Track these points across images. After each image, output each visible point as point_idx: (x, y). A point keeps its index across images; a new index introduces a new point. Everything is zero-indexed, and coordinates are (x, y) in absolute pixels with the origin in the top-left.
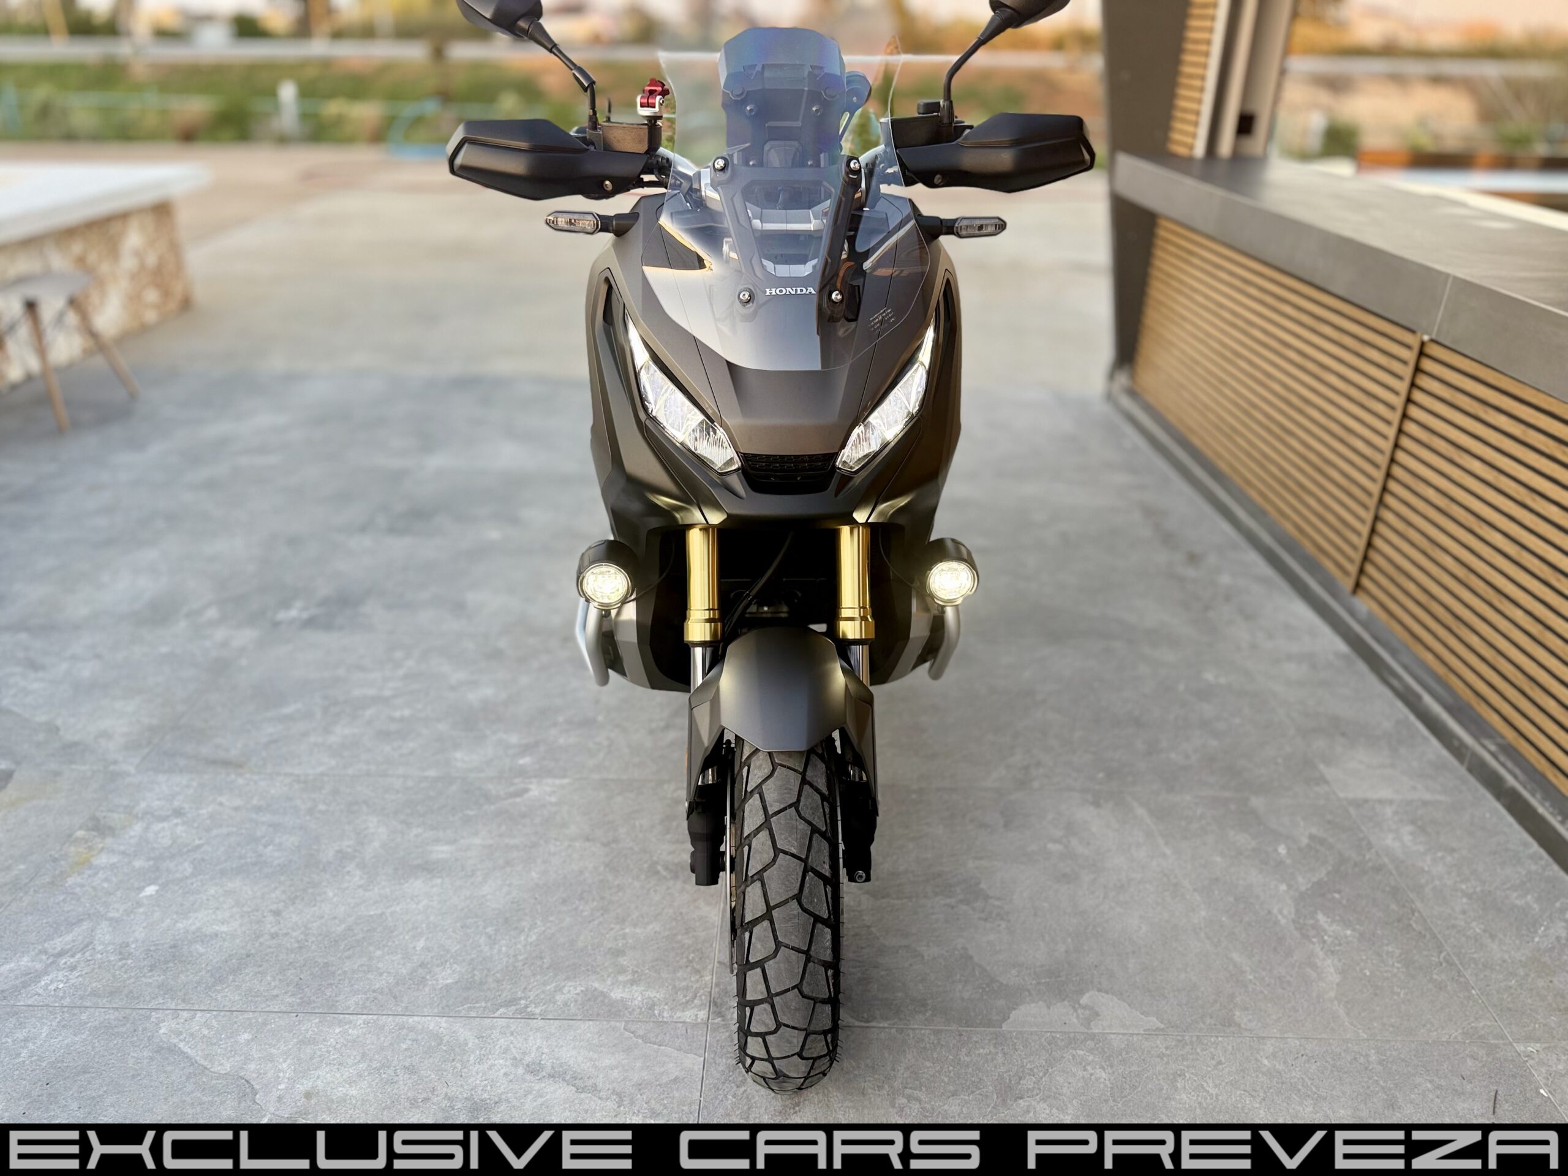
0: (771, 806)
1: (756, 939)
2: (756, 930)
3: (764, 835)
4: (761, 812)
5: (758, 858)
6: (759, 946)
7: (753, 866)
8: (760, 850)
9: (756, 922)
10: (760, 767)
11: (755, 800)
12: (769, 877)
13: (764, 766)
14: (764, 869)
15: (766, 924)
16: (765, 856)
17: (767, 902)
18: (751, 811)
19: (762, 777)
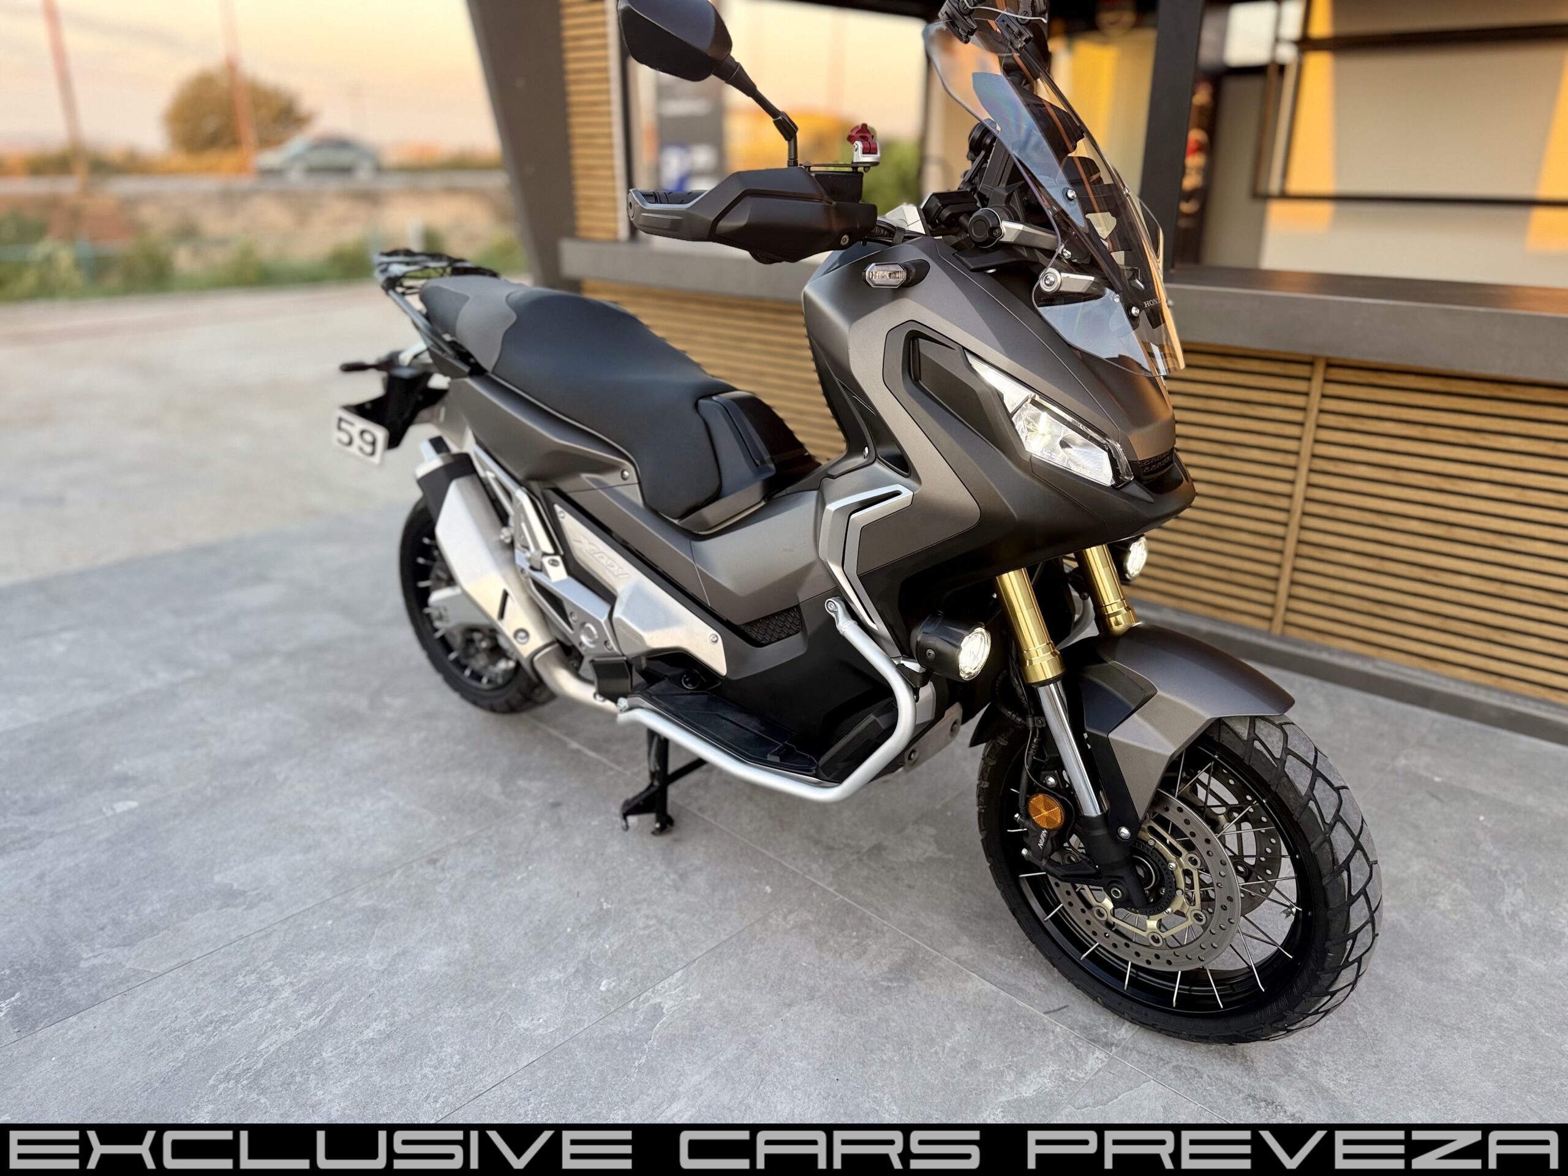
0: (1308, 758)
1: (1354, 872)
2: (1352, 865)
3: (1320, 784)
4: (1304, 767)
5: (1328, 804)
6: (1358, 876)
7: (1327, 814)
8: (1325, 797)
9: (1350, 858)
10: (1270, 734)
11: (1291, 761)
12: (1345, 815)
13: (1272, 732)
14: (1338, 811)
15: (1358, 853)
16: (1331, 799)
17: (1352, 835)
18: (1294, 771)
19: (1280, 740)
